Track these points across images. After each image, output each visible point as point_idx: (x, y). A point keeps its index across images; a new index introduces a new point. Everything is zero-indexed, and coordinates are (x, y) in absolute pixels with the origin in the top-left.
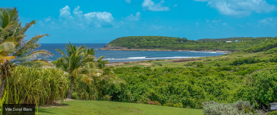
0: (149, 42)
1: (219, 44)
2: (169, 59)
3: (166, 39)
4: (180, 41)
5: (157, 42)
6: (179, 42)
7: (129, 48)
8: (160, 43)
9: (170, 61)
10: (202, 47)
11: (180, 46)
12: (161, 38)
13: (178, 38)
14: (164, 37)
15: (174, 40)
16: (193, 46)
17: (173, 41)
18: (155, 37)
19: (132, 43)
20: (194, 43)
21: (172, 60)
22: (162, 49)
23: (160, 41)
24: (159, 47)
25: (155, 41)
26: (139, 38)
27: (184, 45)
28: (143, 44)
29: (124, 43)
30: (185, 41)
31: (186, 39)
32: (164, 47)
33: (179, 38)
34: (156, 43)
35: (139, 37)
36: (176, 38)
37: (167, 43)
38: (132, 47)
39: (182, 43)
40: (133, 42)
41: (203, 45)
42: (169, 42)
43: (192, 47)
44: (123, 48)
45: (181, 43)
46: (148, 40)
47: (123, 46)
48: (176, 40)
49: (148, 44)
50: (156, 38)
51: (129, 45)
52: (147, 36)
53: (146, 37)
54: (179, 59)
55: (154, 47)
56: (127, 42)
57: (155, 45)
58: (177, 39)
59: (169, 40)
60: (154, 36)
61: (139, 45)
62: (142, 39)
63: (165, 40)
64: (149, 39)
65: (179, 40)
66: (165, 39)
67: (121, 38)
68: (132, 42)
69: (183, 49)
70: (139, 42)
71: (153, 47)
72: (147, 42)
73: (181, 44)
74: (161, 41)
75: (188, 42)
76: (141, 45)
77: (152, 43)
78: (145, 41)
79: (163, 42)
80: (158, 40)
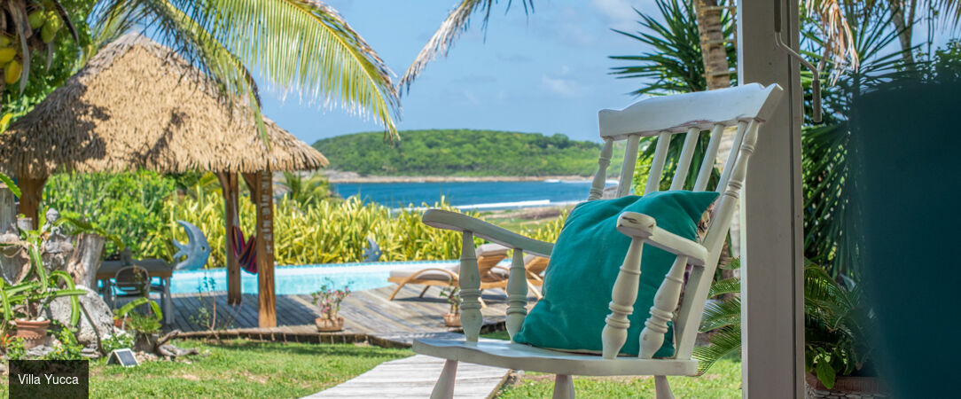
0: (434, 150)
2: (508, 210)
3: (494, 141)
4: (544, 147)
5: (461, 151)
6: (540, 150)
7: (363, 174)
8: (474, 155)
9: (511, 214)
11: (545, 162)
12: (475, 137)
13: (536, 135)
14: (489, 132)
15: (523, 142)
16: (591, 161)
17: (521, 145)
18: (456, 132)
19: (373, 156)
20: (594, 150)
21: (517, 214)
22: (480, 173)
23: (471, 146)
24: (471, 167)
25: (457, 148)
26: (400, 137)
27: (558, 158)
28: (414, 160)
29: (344, 159)
30: (564, 144)
31: (567, 138)
32: (488, 168)
33: (541, 135)
34: (459, 156)
35: (399, 134)
36: (528, 135)
37: (499, 153)
38: (375, 169)
39: (553, 153)
40: (378, 152)
42: (506, 150)
43: (587, 165)
44: (341, 174)
45: (546, 154)
46: (430, 146)
47: (341, 166)
48: (531, 143)
49: (430, 157)
50: (459, 135)
51: (361, 164)
52: (428, 131)
53: (425, 135)
54: (541, 210)
55: (451, 170)
56: (356, 153)
57: (454, 160)
58: (535, 138)
59: (505, 143)
60: (450, 130)
61: (397, 161)
62: (407, 140)
63: (492, 144)
64: (434, 140)
65: (542, 143)
66: (489, 137)
67: (335, 139)
68: (373, 153)
69: (555, 172)
70: (400, 151)
71: (449, 167)
72: (428, 151)
73: (549, 157)
74: (475, 146)
75: (572, 148)
76: (406, 163)
77: (445, 155)
78: (418, 146)
79: (484, 151)
80: (465, 143)
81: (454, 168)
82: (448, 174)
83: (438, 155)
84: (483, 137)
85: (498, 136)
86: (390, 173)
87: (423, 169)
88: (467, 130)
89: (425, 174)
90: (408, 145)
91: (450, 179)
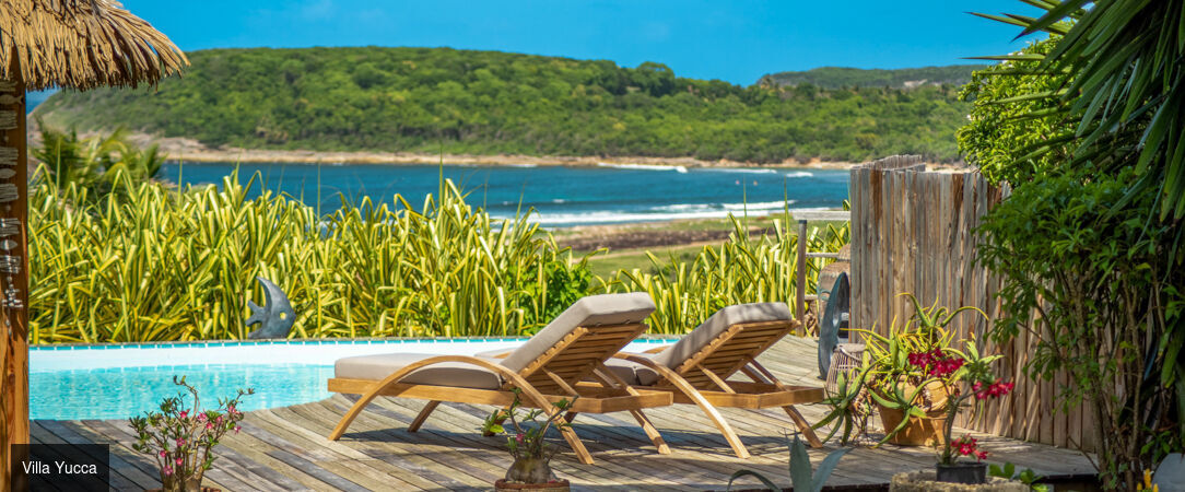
0: (372, 94)
1: (923, 113)
3: (507, 75)
4: (619, 91)
5: (433, 96)
6: (611, 99)
7: (213, 144)
8: (463, 105)
10: (792, 132)
11: (620, 126)
12: (465, 66)
13: (601, 64)
14: (496, 55)
15: (572, 80)
16: (721, 126)
17: (567, 86)
18: (423, 54)
19: (236, 102)
20: (730, 101)
22: (476, 148)
23: (457, 87)
24: (455, 134)
25: (423, 89)
26: (296, 63)
27: (649, 118)
28: (329, 114)
29: (168, 107)
30: (664, 86)
31: (670, 73)
32: (494, 135)
33: (613, 64)
34: (429, 107)
35: (295, 55)
36: (584, 64)
37: (519, 103)
38: (240, 133)
39: (638, 105)
40: (247, 95)
41: (799, 124)
42: (534, 98)
43: (715, 134)
44: (161, 141)
45: (624, 107)
46: (365, 84)
47: (161, 125)
48: (589, 82)
49: (363, 108)
50: (429, 62)
51: (208, 120)
52: (359, 51)
53: (352, 59)
54: (611, 230)
55: (409, 139)
56: (197, 96)
57: (423, 118)
58: (599, 72)
59: (532, 80)
60: (409, 50)
61: (289, 115)
62: (311, 69)
63: (503, 84)
64: (376, 66)
65: (615, 84)
66: (497, 68)
68: (235, 95)
69: (644, 148)
70: (297, 93)
71: (407, 132)
73: (631, 115)
74: (466, 88)
75: (681, 95)
76: (311, 120)
77: (398, 104)
78: (339, 84)
79: (486, 99)
80: (442, 78)
81: (416, 135)
82: (403, 148)
83: (382, 105)
84: (483, 66)
85: (516, 65)
86: (274, 143)
87: (347, 136)
88: (447, 49)
89: (351, 147)
90: (315, 81)
91: (407, 158)
